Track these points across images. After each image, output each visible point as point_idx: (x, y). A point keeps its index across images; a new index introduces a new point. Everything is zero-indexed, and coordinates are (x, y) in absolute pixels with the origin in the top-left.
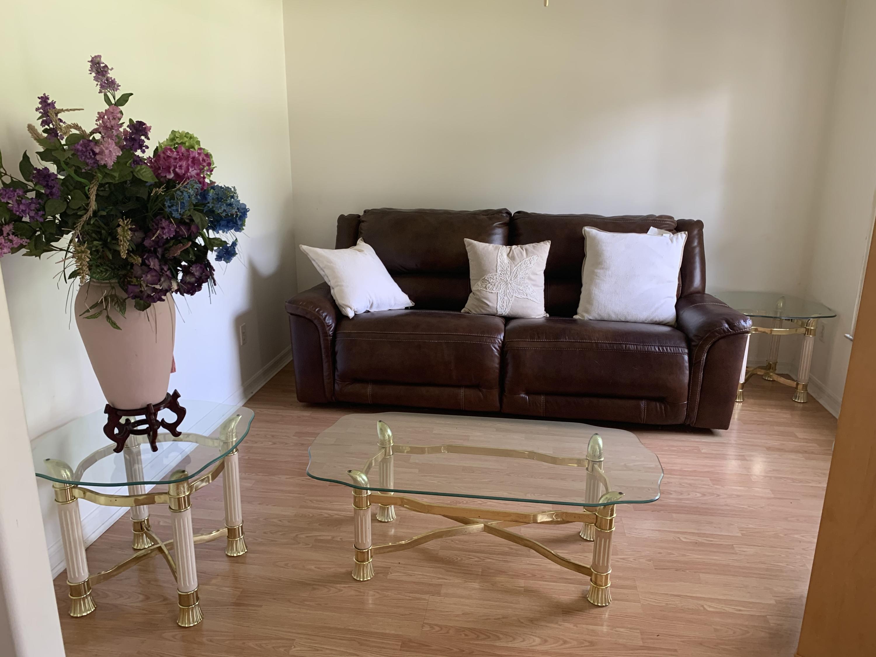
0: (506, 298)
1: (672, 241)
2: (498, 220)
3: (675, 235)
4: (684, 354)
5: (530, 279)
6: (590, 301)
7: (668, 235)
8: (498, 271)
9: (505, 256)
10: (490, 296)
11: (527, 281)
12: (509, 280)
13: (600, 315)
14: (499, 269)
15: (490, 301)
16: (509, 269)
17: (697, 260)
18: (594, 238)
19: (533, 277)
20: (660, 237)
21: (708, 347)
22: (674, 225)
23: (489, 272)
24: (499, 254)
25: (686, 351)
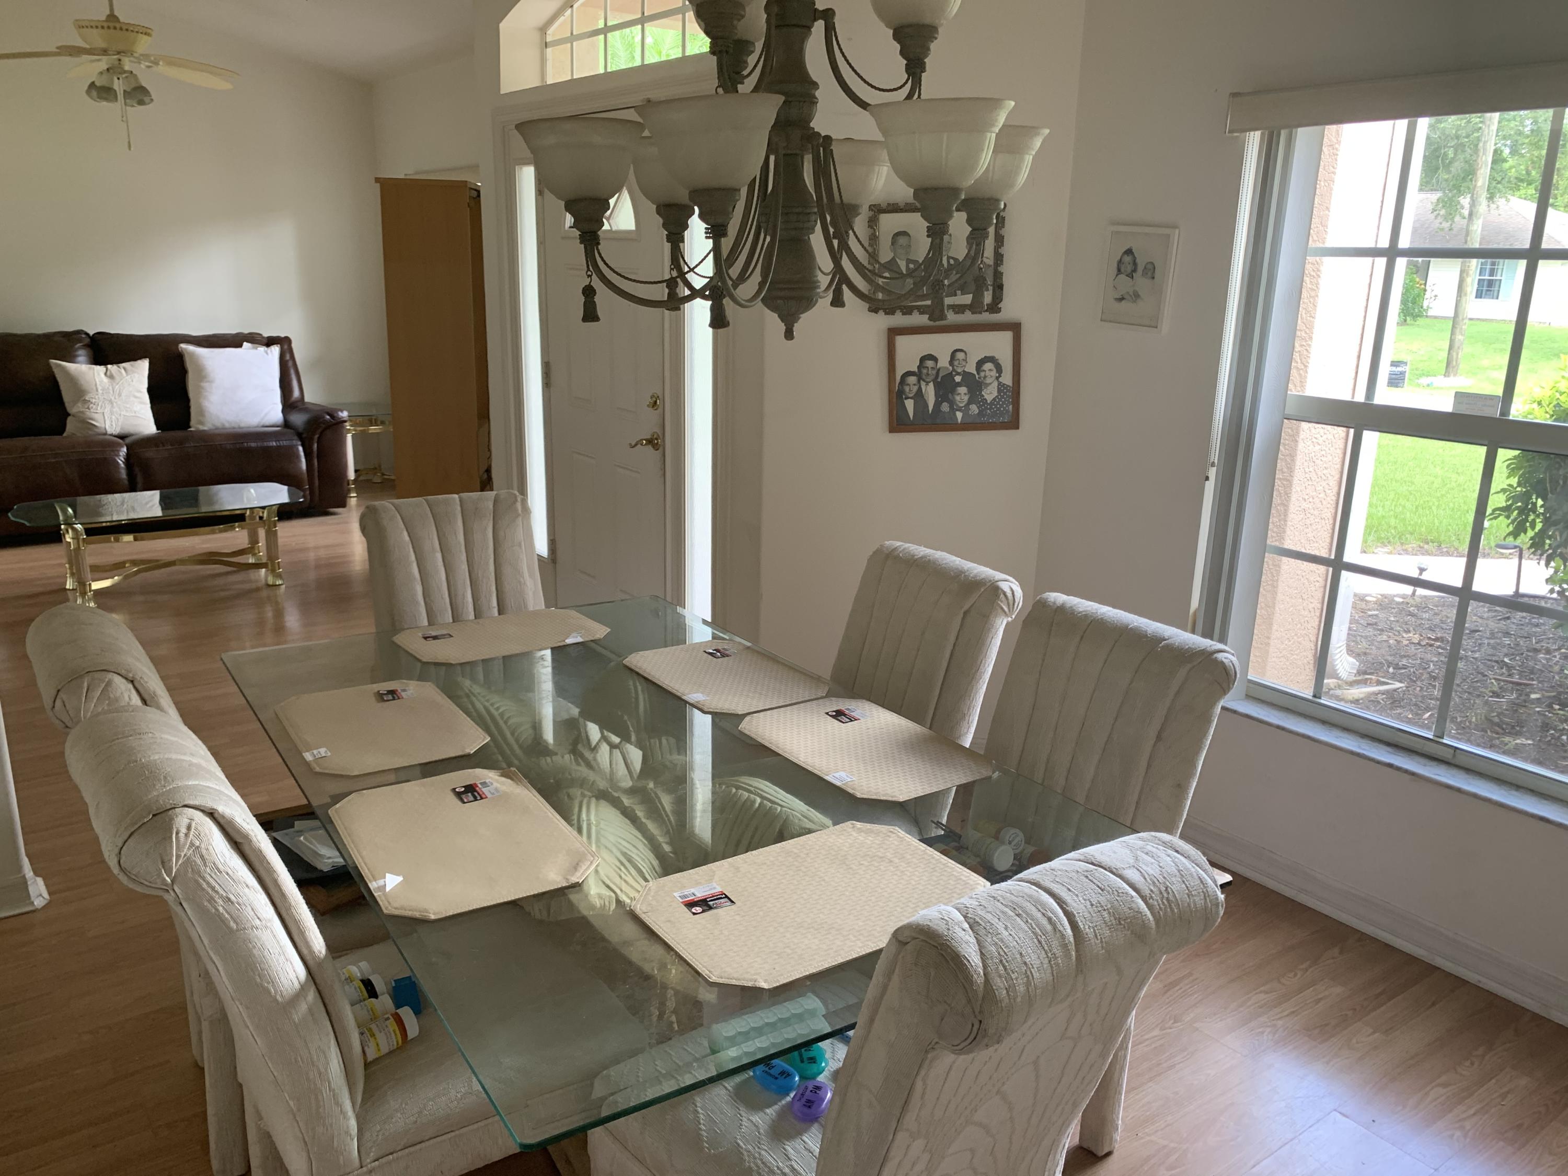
0: (114, 417)
1: (267, 353)
2: (80, 341)
3: (269, 348)
4: (297, 445)
5: (136, 397)
6: (202, 412)
7: (262, 349)
8: (99, 390)
9: (103, 375)
10: (96, 416)
11: (132, 399)
12: (113, 398)
13: (214, 425)
14: (100, 388)
15: (97, 421)
16: (111, 388)
17: (292, 372)
18: (192, 355)
19: (137, 394)
20: (254, 351)
21: (317, 436)
22: (265, 341)
23: (89, 393)
24: (96, 374)
25: (300, 443)
